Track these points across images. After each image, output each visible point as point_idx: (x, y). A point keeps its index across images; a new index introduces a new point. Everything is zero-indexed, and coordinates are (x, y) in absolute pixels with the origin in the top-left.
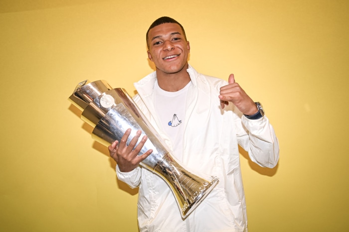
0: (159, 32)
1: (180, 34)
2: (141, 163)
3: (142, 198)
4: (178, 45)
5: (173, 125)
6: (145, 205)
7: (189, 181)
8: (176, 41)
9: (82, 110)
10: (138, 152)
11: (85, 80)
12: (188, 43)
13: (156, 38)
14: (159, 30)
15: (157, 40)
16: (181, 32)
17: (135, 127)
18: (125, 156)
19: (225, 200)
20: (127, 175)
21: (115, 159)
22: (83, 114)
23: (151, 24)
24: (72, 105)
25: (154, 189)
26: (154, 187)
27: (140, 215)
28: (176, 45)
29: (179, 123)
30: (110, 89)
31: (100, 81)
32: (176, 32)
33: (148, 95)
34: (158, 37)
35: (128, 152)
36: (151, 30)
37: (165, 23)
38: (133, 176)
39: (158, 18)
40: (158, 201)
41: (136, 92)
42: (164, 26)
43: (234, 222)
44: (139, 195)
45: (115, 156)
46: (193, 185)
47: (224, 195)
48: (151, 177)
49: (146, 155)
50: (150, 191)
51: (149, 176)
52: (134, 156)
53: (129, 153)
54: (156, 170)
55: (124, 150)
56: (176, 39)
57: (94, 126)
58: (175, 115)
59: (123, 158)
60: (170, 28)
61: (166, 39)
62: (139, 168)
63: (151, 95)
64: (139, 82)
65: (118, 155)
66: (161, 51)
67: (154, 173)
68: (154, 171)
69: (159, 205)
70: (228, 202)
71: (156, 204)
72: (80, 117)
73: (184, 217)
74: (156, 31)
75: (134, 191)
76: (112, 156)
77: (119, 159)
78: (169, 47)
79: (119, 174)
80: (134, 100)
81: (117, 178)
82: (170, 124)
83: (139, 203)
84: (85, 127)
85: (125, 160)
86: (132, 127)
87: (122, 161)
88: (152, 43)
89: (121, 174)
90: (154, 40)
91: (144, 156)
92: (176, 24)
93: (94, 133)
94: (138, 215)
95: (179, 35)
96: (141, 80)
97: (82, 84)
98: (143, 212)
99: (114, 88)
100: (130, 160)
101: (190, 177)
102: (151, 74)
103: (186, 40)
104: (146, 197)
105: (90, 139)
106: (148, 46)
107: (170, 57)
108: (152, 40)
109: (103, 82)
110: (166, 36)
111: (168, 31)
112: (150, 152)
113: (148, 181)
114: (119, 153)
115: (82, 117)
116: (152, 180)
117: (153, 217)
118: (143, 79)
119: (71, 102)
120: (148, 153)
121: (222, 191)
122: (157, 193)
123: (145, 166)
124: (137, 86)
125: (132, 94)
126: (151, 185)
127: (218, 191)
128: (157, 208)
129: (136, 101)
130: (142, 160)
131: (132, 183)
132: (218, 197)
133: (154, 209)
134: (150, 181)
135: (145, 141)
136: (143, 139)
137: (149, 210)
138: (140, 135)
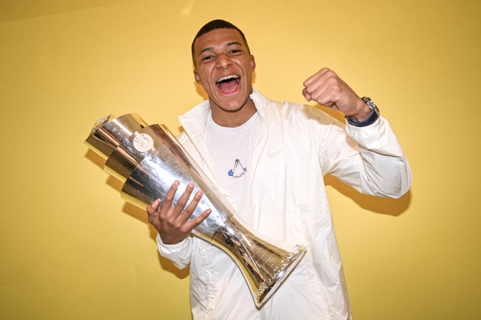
0: (210, 42)
1: (240, 44)
2: (193, 231)
3: (195, 282)
4: (237, 60)
5: (234, 175)
6: (200, 290)
7: (263, 253)
8: (234, 54)
9: (106, 158)
10: (190, 215)
11: (108, 115)
12: (252, 58)
13: (205, 50)
14: (210, 39)
15: (207, 54)
16: (241, 41)
17: (185, 178)
18: (171, 221)
19: (316, 278)
20: (173, 248)
21: (156, 227)
22: (108, 164)
23: (198, 31)
24: (90, 150)
25: (212, 268)
26: (211, 266)
27: (195, 305)
28: (234, 60)
29: (243, 171)
30: (145, 126)
31: (130, 114)
32: (235, 41)
33: (199, 134)
34: (208, 49)
35: (176, 214)
36: (197, 39)
37: (217, 28)
38: (183, 249)
39: (207, 22)
40: (219, 285)
41: (182, 129)
42: (217, 33)
43: (330, 311)
44: (191, 277)
45: (156, 221)
46: (271, 259)
47: (313, 272)
48: (207, 250)
49: (202, 218)
50: (207, 271)
51: (204, 250)
52: (186, 220)
53: (177, 217)
54: (215, 240)
55: (170, 212)
56: (234, 51)
57: (123, 180)
58: (237, 160)
59: (169, 224)
60: (225, 35)
61: (219, 52)
62: (189, 238)
63: (203, 133)
64: (185, 115)
65: (161, 220)
66: (213, 69)
67: (213, 245)
68: (213, 242)
69: (220, 290)
70: (320, 282)
71: (215, 289)
72: (103, 168)
73: (259, 305)
74: (206, 40)
75: (183, 273)
76: (151, 223)
77: (162, 225)
78: (224, 64)
79: (162, 248)
80: (180, 141)
81: (159, 254)
82: (231, 173)
83: (191, 289)
84: (111, 182)
85: (171, 226)
86: (180, 179)
87: (166, 228)
88: (199, 59)
89: (165, 247)
90: (202, 54)
91: (199, 220)
92: (234, 30)
93: (124, 190)
94: (192, 305)
95: (238, 46)
96: (189, 112)
97: (103, 121)
98: (198, 301)
99: (150, 124)
100: (178, 225)
101: (266, 248)
102: (203, 104)
103: (250, 53)
104: (201, 279)
105: (119, 199)
106: (195, 64)
107: (226, 78)
108: (200, 54)
109: (134, 116)
110: (220, 48)
111: (223, 40)
112: (208, 212)
113: (203, 257)
114: (163, 216)
115: (106, 168)
116: (208, 256)
117: (213, 308)
118: (192, 110)
119: (88, 147)
120: (205, 214)
121: (310, 266)
122: (216, 273)
123: (198, 234)
124: (183, 121)
125: (176, 132)
126: (207, 262)
127: (304, 266)
128: (218, 294)
129: (182, 141)
130: (196, 225)
131: (182, 260)
132: (304, 275)
133: (213, 296)
134: (206, 257)
135: (200, 197)
136: (196, 194)
137: (207, 298)
138: (192, 189)
